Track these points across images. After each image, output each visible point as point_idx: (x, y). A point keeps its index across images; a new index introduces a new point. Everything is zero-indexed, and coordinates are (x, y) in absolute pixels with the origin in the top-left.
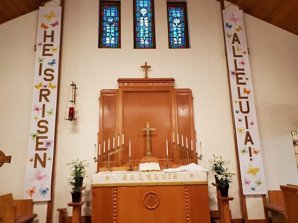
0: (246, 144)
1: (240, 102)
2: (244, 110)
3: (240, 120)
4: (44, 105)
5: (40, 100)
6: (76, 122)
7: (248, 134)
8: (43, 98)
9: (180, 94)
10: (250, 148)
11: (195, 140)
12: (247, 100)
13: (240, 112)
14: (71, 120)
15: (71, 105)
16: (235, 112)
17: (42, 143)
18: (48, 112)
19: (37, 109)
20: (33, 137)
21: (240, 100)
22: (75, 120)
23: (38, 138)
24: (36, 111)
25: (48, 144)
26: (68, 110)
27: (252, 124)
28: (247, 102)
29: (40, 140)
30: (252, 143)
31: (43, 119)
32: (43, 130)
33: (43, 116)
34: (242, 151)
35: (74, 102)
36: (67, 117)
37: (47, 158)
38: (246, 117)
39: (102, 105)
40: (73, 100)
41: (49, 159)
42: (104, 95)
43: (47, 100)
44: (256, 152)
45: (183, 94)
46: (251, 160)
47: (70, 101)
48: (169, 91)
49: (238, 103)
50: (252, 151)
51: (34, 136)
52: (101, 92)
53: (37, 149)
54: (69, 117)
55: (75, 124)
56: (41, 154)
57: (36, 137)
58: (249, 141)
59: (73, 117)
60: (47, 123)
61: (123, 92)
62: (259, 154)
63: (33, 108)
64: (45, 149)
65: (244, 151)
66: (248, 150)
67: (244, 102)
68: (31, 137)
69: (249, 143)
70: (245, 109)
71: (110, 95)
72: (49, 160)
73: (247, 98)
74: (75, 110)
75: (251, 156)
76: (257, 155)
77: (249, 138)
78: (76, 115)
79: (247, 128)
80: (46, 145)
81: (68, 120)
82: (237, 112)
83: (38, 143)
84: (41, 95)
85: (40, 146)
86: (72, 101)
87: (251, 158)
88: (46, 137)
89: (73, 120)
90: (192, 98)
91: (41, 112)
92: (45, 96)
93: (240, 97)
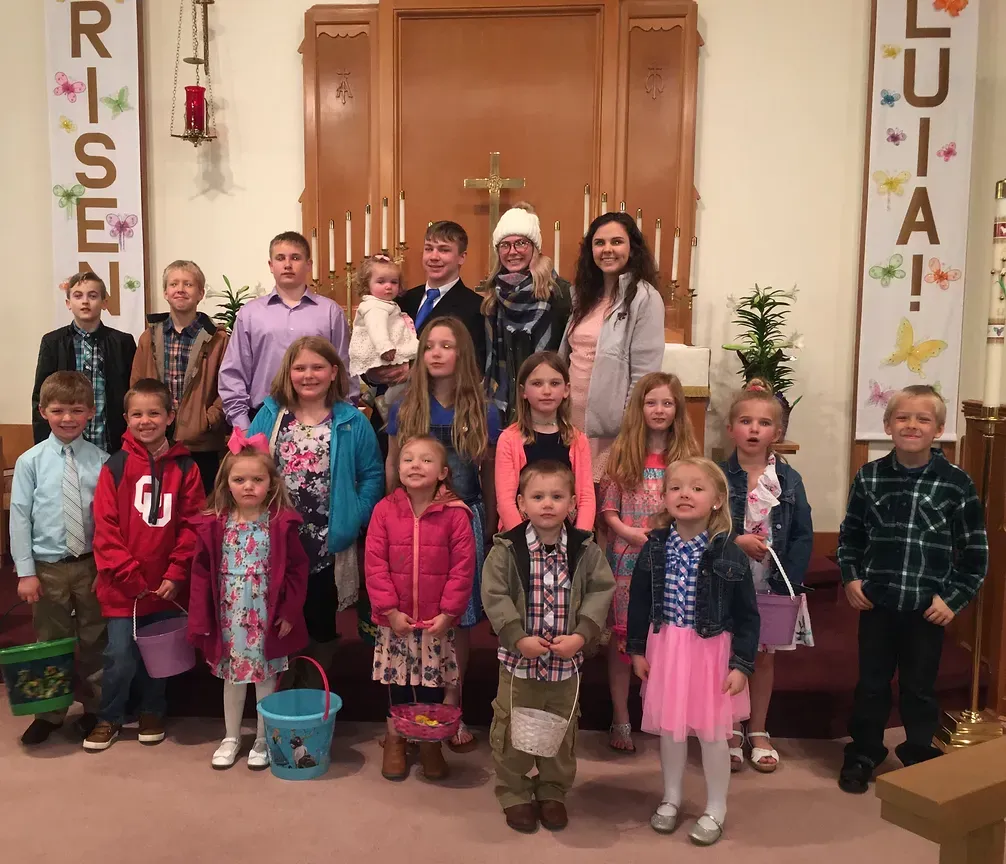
0: (903, 240)
1: (910, 55)
2: (919, 92)
3: (895, 138)
4: (92, 72)
5: (76, 52)
6: (218, 147)
7: (921, 199)
8: (84, 39)
9: (646, 24)
10: (918, 261)
11: (690, 241)
12: (943, 42)
13: (902, 103)
14: (194, 138)
15: (191, 76)
16: (877, 98)
17: (99, 225)
18: (109, 100)
19: (68, 89)
20: (64, 200)
21: (913, 43)
22: (210, 139)
23: (83, 204)
24: (64, 97)
25: (122, 227)
26: (182, 97)
27: (949, 153)
28: (945, 54)
29: (92, 214)
30: (934, 239)
31: (94, 129)
32: (98, 172)
33: (94, 118)
34: (879, 272)
35: (202, 62)
36: (181, 126)
37: (122, 282)
38: (925, 125)
39: (313, 75)
40: (201, 56)
41: (131, 285)
42: (320, 29)
43: (103, 52)
44: (941, 277)
45: (657, 24)
46: (915, 307)
47: (188, 60)
48: (598, 10)
49: (901, 59)
50: (927, 270)
51: (68, 195)
52: (309, 16)
53: (84, 246)
54: (189, 126)
55: (214, 157)
56: (99, 264)
57: (74, 200)
58: (920, 227)
59: (201, 128)
60: (110, 145)
61: (399, 15)
62: (956, 287)
63: (53, 84)
64: (113, 248)
65: (889, 272)
66: (908, 267)
67: (927, 52)
68: (56, 200)
69: (919, 239)
70: (926, 86)
71: (342, 30)
72: (129, 290)
73: (945, 33)
74: (206, 95)
75: (916, 290)
76: (943, 287)
77: (920, 217)
78: (215, 120)
79: (922, 170)
80: (113, 231)
81: (185, 137)
82: (889, 100)
83: (84, 225)
84: (77, 29)
85: (93, 236)
86: (195, 61)
87: (915, 299)
88: (111, 203)
89: (203, 138)
90: (699, 42)
91: (83, 97)
92: (93, 31)
93: (913, 31)
